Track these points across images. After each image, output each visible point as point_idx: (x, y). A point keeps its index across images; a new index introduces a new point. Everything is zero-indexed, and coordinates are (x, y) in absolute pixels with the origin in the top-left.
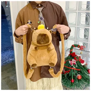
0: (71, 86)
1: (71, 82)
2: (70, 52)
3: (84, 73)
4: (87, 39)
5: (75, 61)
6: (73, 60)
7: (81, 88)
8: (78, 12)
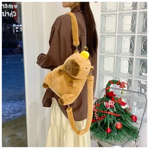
1: (108, 134)
2: (106, 91)
5: (112, 103)
6: (110, 101)
7: (121, 142)
8: (118, 36)
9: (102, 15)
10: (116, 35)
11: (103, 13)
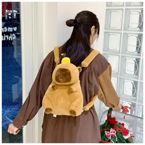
4: (135, 96)
9: (105, 32)
11: (106, 31)
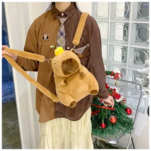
0: (102, 133)
1: (102, 128)
3: (121, 114)
4: (125, 62)
7: (115, 136)
10: (109, 21)
